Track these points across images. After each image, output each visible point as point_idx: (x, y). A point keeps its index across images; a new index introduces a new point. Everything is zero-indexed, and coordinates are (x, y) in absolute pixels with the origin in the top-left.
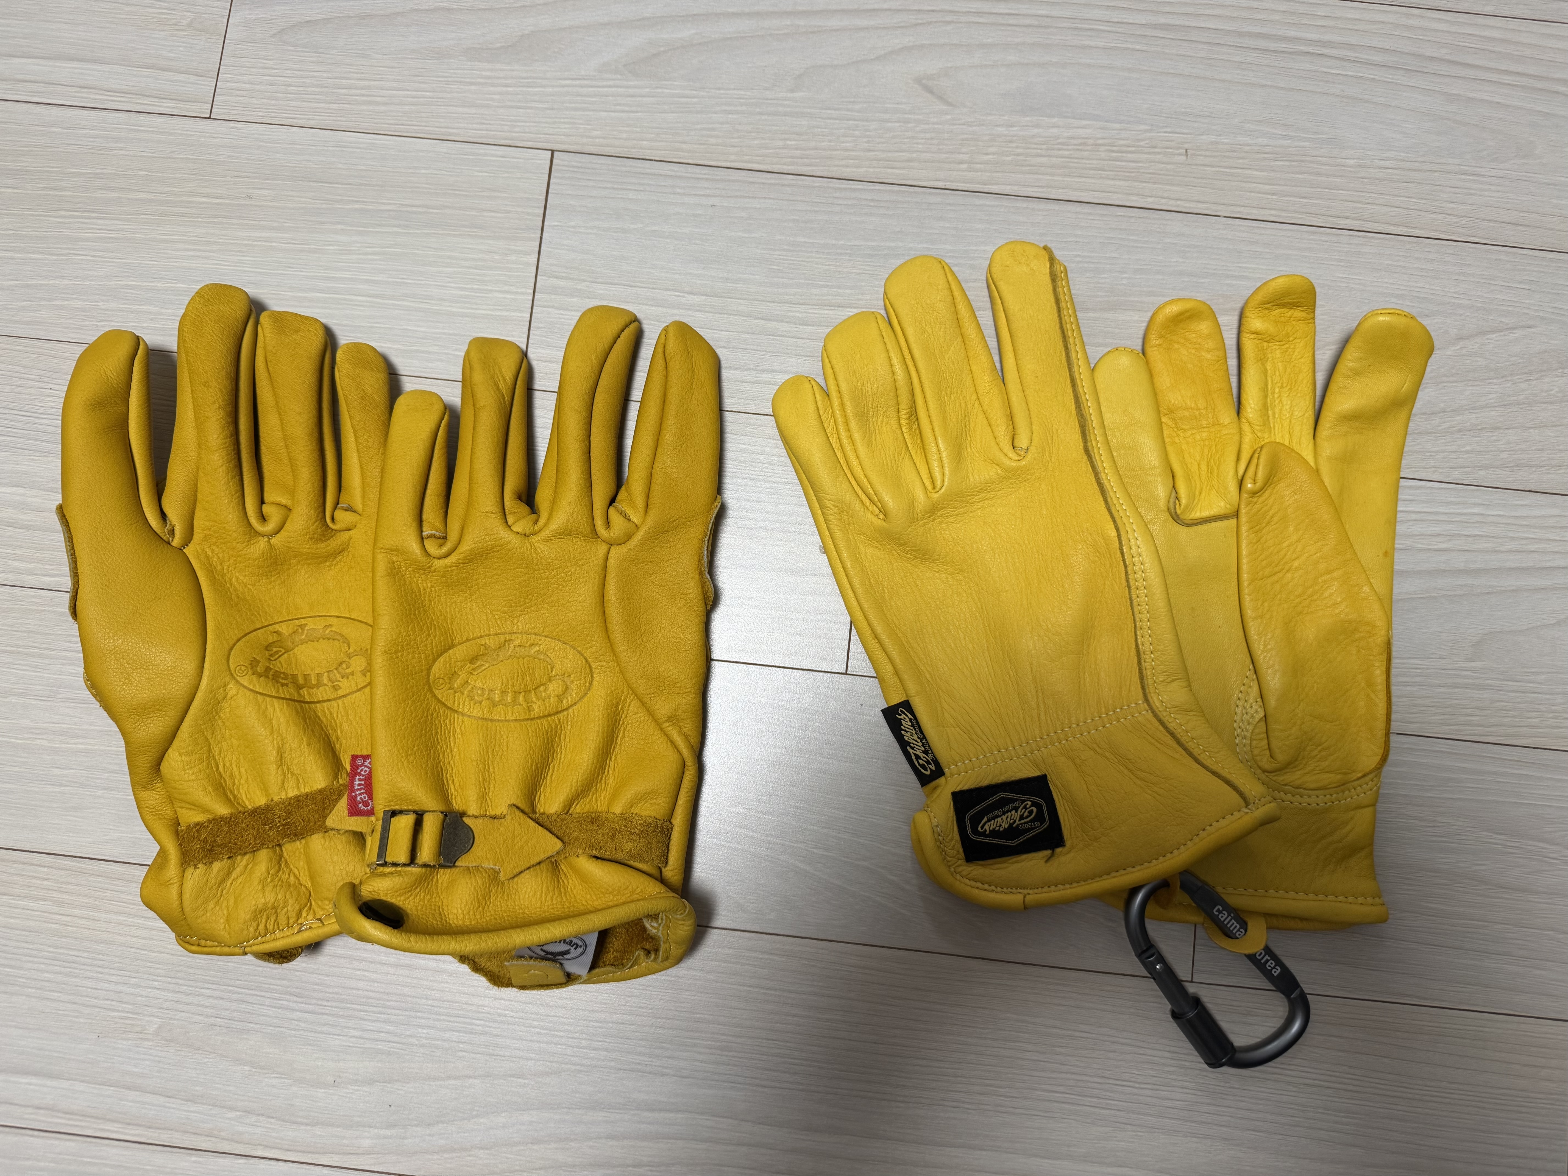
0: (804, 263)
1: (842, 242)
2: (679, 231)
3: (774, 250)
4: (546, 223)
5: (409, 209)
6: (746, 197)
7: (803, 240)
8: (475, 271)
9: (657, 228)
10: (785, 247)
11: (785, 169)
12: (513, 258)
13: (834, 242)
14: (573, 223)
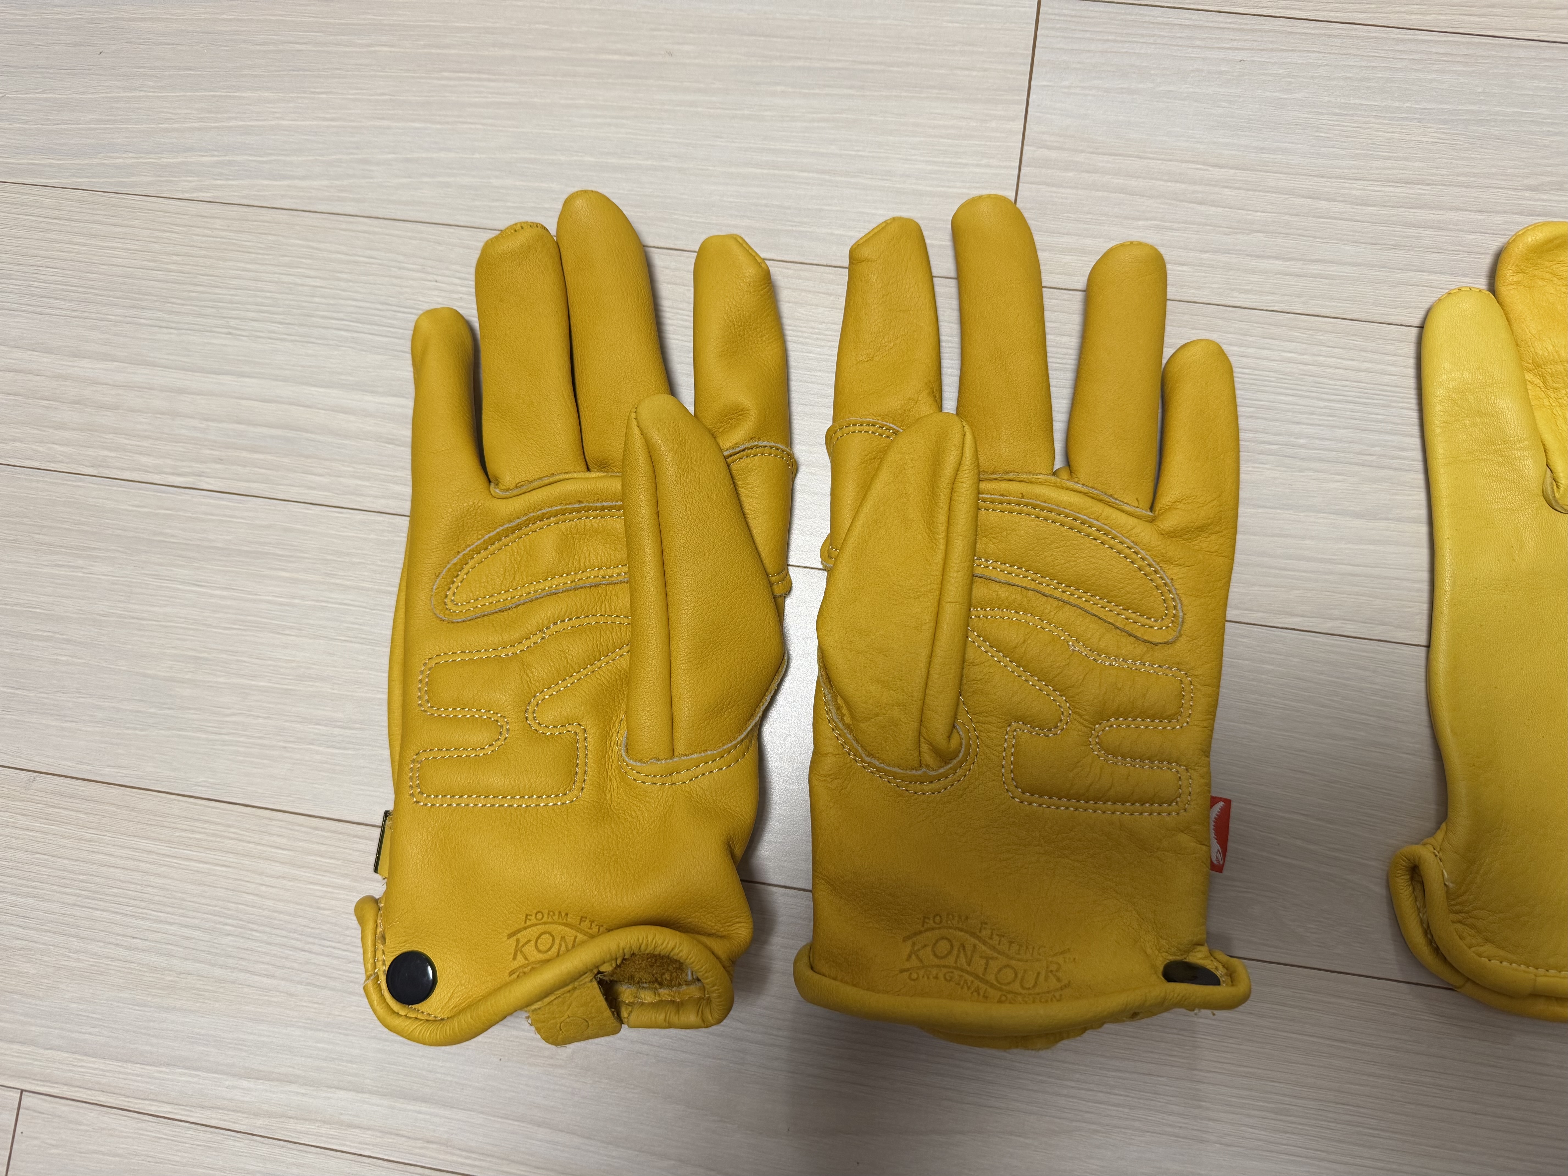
0: (1361, 130)
1: (1408, 105)
2: (1200, 91)
3: (1321, 113)
4: (1033, 83)
5: (864, 67)
6: (1283, 50)
7: (1357, 101)
8: (946, 140)
9: (1172, 88)
10: (1337, 111)
11: (1332, 16)
12: (994, 124)
13: (1397, 104)
14: (1066, 83)
